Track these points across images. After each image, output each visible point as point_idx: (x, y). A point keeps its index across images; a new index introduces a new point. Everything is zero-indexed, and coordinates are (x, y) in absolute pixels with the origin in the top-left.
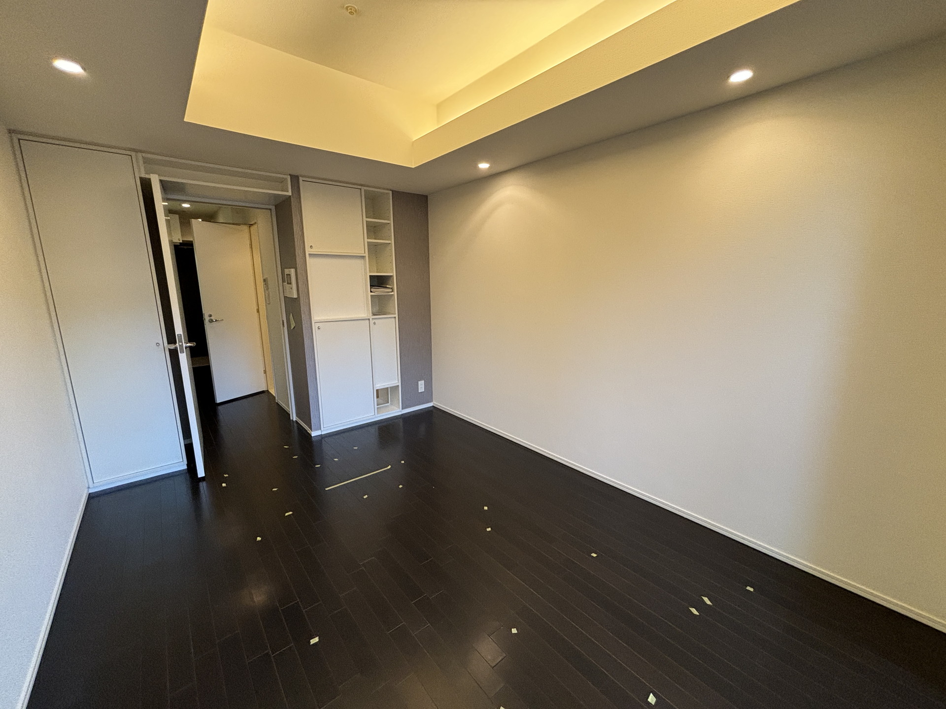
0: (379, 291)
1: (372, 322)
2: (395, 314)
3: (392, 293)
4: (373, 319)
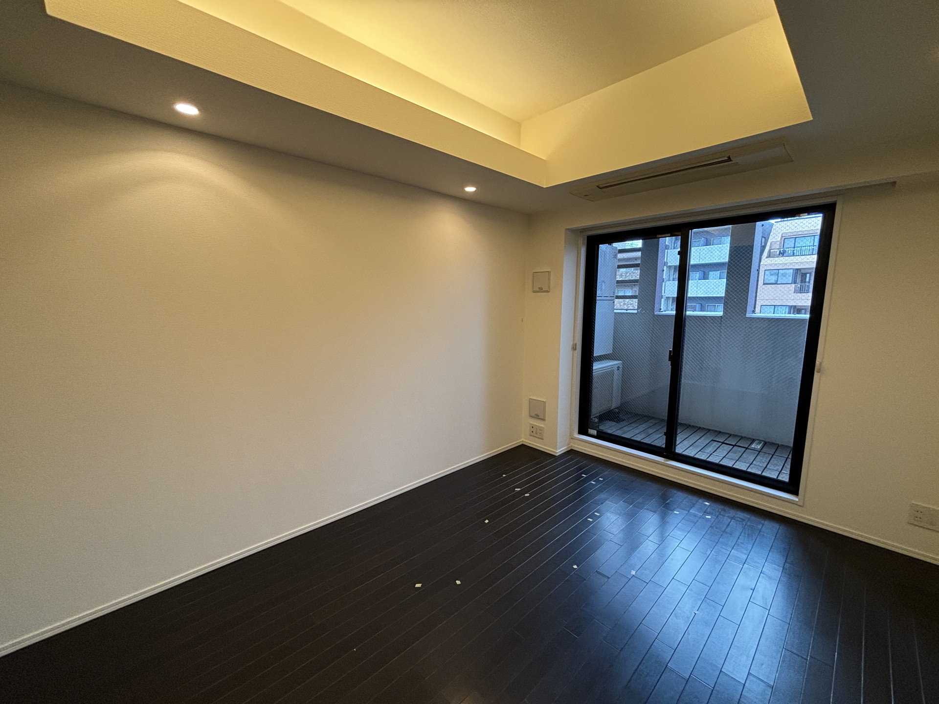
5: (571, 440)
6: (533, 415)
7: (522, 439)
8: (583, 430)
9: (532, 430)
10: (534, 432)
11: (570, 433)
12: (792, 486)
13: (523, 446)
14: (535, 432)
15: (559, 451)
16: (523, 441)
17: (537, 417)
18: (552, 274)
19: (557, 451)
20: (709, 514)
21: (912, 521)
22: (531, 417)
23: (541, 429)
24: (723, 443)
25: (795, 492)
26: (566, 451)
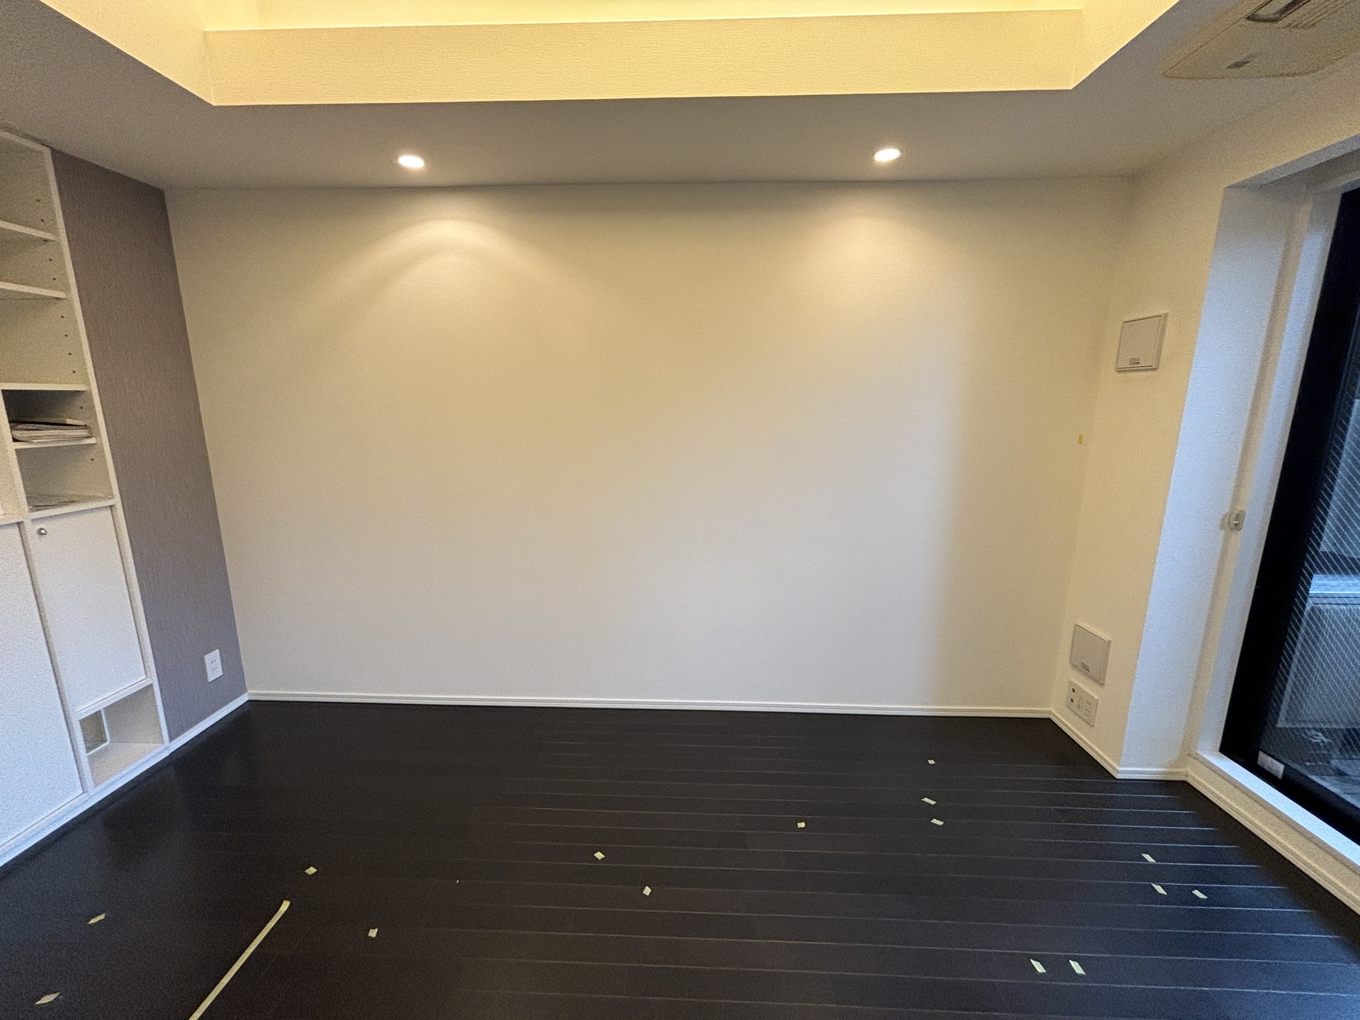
0: (44, 438)
1: (31, 530)
2: (112, 497)
3: (92, 441)
4: (33, 520)
5: (1186, 761)
6: (1079, 664)
7: (1049, 708)
8: (1237, 748)
9: (1073, 695)
10: (1076, 703)
11: (1189, 742)
13: (1051, 724)
15: (1128, 769)
16: (1049, 712)
18: (1169, 321)
19: (1122, 768)
22: (1073, 666)
23: (1090, 703)
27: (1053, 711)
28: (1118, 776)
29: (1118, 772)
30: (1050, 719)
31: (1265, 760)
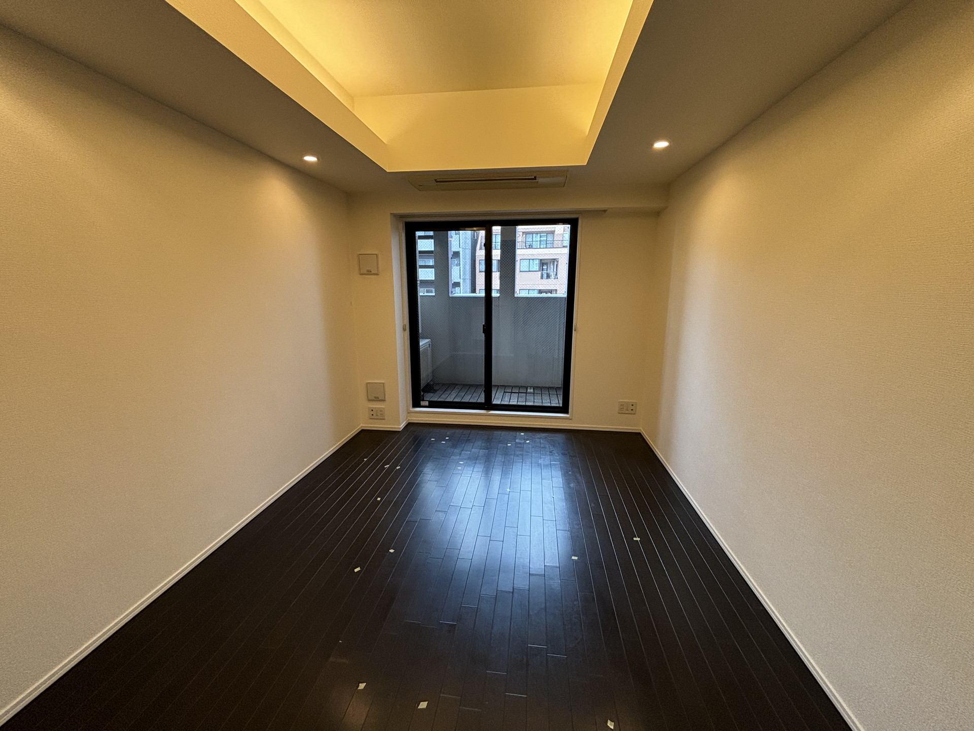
5: (408, 415)
6: (373, 398)
7: (361, 425)
8: (416, 403)
9: (372, 413)
10: (374, 415)
11: (407, 409)
12: (564, 409)
13: (363, 432)
14: (376, 415)
15: (402, 426)
16: (362, 427)
17: (377, 399)
18: (380, 256)
19: (401, 427)
20: (527, 440)
21: (620, 412)
22: (370, 400)
23: (381, 410)
24: (511, 393)
25: (567, 412)
26: (405, 425)
27: (363, 425)
28: (401, 430)
29: (401, 428)
30: (362, 430)
31: (423, 403)
